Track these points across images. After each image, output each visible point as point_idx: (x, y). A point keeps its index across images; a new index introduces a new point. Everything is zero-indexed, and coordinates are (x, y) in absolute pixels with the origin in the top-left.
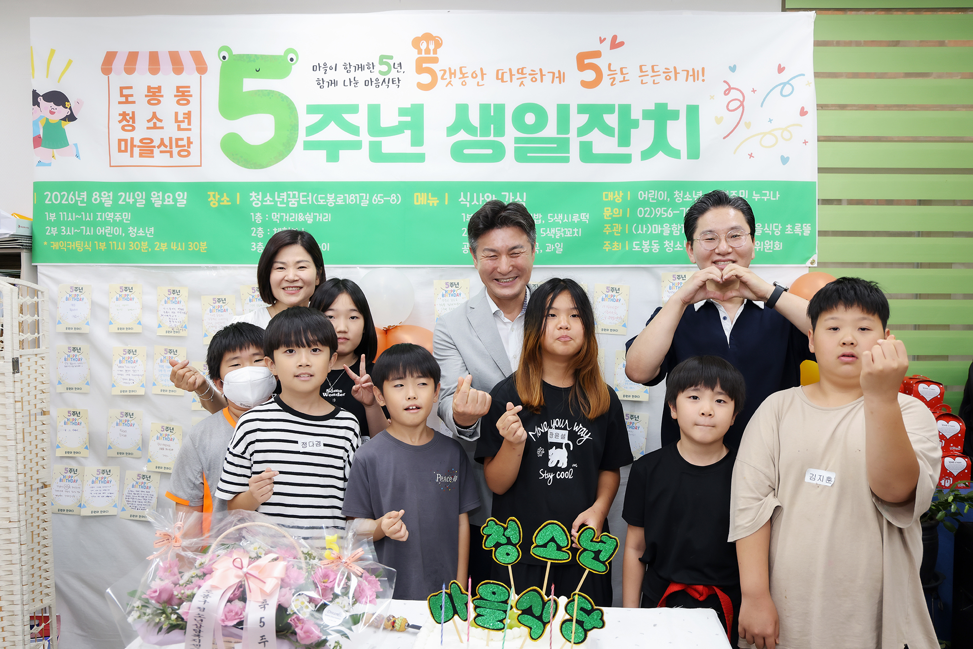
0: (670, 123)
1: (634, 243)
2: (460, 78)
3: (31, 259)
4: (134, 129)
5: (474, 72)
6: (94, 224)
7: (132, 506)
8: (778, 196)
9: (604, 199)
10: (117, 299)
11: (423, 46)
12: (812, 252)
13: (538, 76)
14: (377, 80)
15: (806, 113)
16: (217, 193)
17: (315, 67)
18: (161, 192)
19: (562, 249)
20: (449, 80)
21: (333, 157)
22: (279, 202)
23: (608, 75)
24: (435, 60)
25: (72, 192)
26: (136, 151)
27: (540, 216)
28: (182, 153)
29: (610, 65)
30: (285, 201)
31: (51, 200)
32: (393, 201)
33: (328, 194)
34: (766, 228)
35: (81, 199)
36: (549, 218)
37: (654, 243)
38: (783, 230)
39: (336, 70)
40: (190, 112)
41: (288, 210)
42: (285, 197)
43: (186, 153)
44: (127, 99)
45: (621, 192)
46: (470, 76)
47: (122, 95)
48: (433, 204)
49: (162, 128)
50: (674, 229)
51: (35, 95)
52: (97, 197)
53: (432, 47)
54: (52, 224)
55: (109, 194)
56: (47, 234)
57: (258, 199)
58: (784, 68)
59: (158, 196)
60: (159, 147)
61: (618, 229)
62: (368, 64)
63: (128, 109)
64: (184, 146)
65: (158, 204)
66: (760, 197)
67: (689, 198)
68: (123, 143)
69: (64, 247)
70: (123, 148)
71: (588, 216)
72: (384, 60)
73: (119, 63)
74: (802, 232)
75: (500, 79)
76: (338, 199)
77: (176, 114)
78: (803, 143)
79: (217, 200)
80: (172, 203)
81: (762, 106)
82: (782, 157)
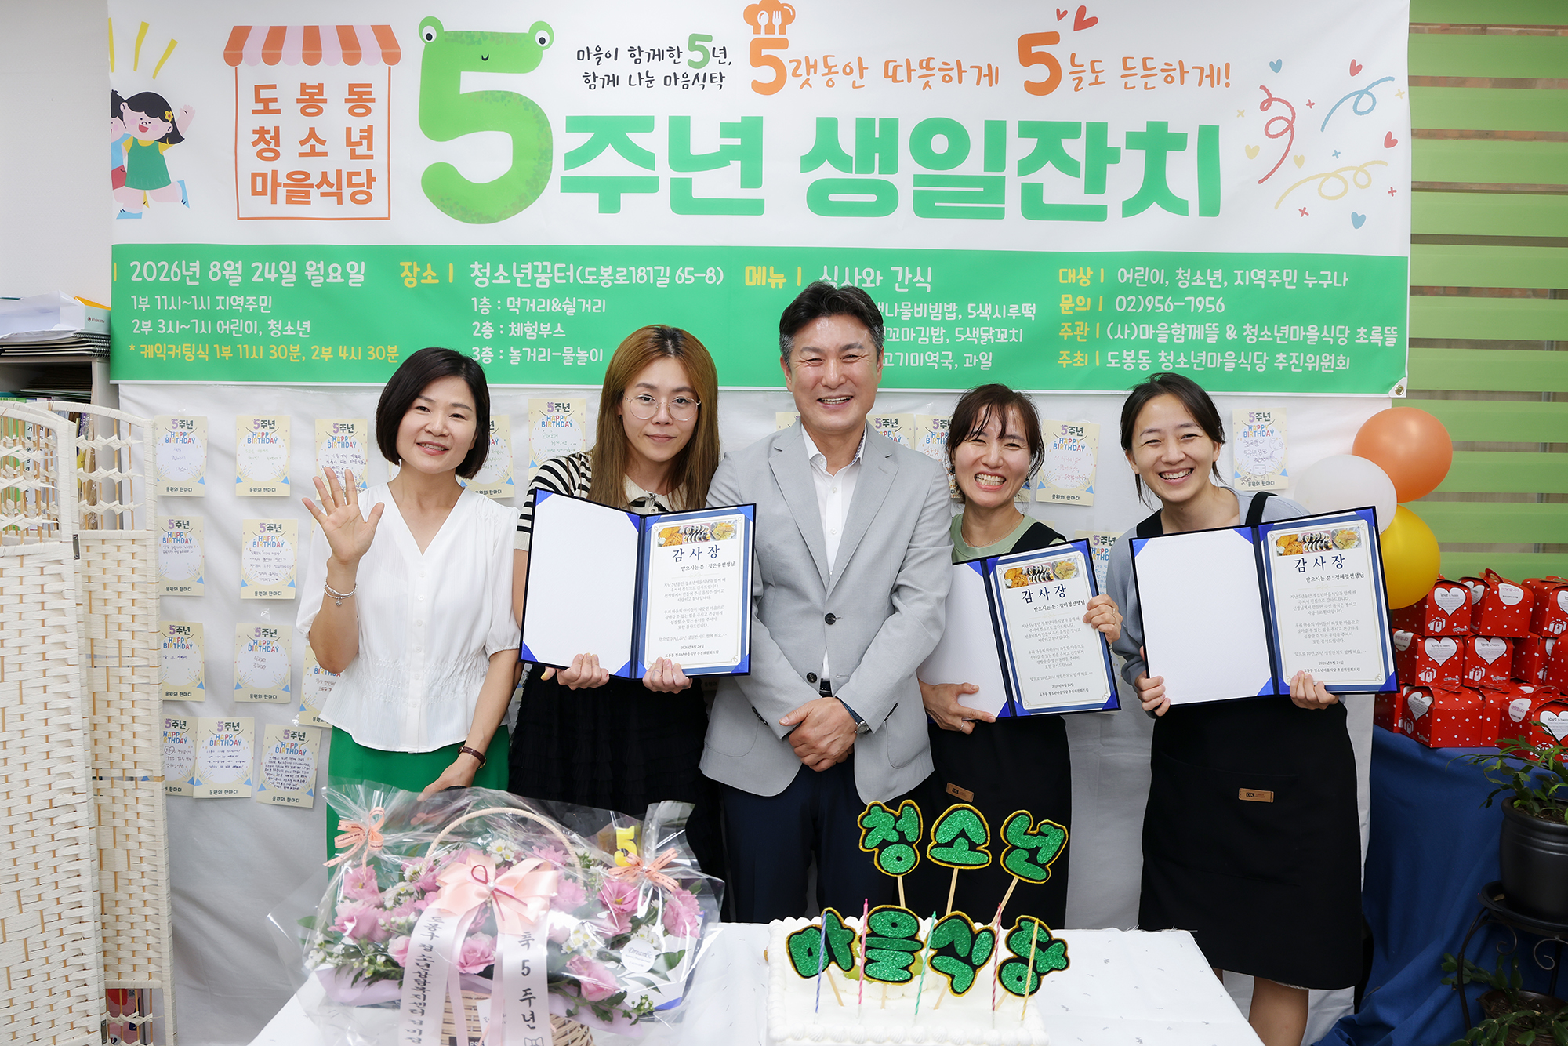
0: (1172, 156)
1: (1110, 354)
2: (823, 75)
3: (109, 373)
4: (277, 155)
5: (848, 65)
6: (212, 316)
7: (275, 782)
8: (1345, 279)
9: (1061, 281)
10: (249, 441)
11: (763, 20)
12: (1399, 373)
13: (954, 72)
14: (685, 76)
15: (1395, 142)
16: (415, 263)
17: (581, 53)
18: (322, 262)
19: (990, 363)
20: (805, 77)
21: (610, 204)
22: (518, 280)
23: (1071, 73)
24: (783, 44)
25: (176, 262)
26: (282, 193)
27: (955, 307)
28: (358, 197)
29: (1073, 56)
30: (529, 278)
31: (140, 274)
32: (711, 279)
33: (602, 267)
34: (1325, 333)
35: (191, 273)
36: (969, 311)
37: (1143, 355)
38: (1353, 335)
39: (616, 59)
40: (370, 128)
41: (534, 292)
42: (529, 271)
43: (364, 197)
44: (266, 107)
45: (1089, 269)
46: (841, 72)
47: (258, 99)
48: (777, 284)
49: (325, 154)
50: (1176, 332)
51: (116, 99)
52: (217, 270)
53: (777, 21)
54: (143, 315)
55: (237, 265)
56: (135, 331)
57: (484, 274)
58: (1360, 67)
59: (318, 269)
60: (319, 186)
61: (1083, 331)
62: (671, 49)
63: (268, 122)
64: (362, 185)
65: (317, 282)
66: (1316, 282)
67: (1201, 281)
68: (259, 180)
69: (162, 353)
70: (259, 188)
71: (1034, 308)
72: (697, 43)
73: (254, 46)
74: (1384, 341)
75: (890, 77)
76: (618, 275)
77: (349, 130)
78: (1389, 192)
79: (415, 276)
80: (340, 280)
81: (1322, 130)
82: (1354, 216)
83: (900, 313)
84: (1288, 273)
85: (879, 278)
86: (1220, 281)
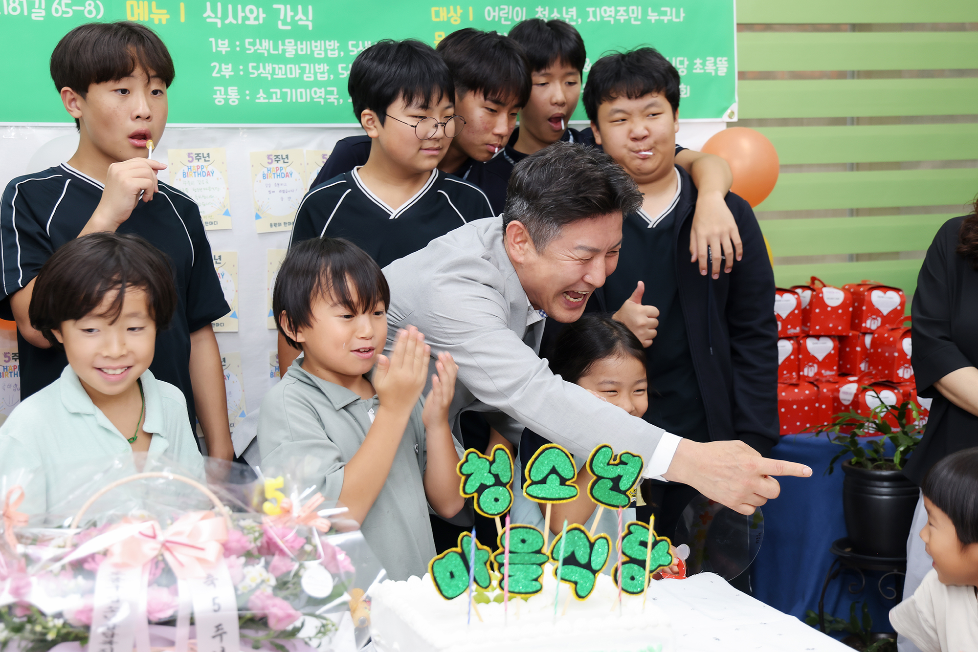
8: (682, 15)
9: (434, 19)
12: (730, 100)
27: (337, 45)
32: (90, 12)
36: (351, 48)
38: (690, 67)
45: (458, 7)
48: (160, 20)
66: (657, 17)
74: (716, 70)
83: (284, 51)
84: (633, 10)
85: (262, 16)
86: (575, 18)
